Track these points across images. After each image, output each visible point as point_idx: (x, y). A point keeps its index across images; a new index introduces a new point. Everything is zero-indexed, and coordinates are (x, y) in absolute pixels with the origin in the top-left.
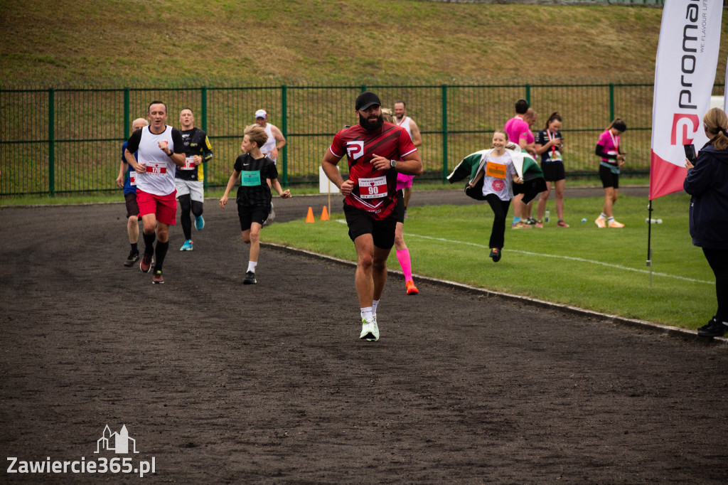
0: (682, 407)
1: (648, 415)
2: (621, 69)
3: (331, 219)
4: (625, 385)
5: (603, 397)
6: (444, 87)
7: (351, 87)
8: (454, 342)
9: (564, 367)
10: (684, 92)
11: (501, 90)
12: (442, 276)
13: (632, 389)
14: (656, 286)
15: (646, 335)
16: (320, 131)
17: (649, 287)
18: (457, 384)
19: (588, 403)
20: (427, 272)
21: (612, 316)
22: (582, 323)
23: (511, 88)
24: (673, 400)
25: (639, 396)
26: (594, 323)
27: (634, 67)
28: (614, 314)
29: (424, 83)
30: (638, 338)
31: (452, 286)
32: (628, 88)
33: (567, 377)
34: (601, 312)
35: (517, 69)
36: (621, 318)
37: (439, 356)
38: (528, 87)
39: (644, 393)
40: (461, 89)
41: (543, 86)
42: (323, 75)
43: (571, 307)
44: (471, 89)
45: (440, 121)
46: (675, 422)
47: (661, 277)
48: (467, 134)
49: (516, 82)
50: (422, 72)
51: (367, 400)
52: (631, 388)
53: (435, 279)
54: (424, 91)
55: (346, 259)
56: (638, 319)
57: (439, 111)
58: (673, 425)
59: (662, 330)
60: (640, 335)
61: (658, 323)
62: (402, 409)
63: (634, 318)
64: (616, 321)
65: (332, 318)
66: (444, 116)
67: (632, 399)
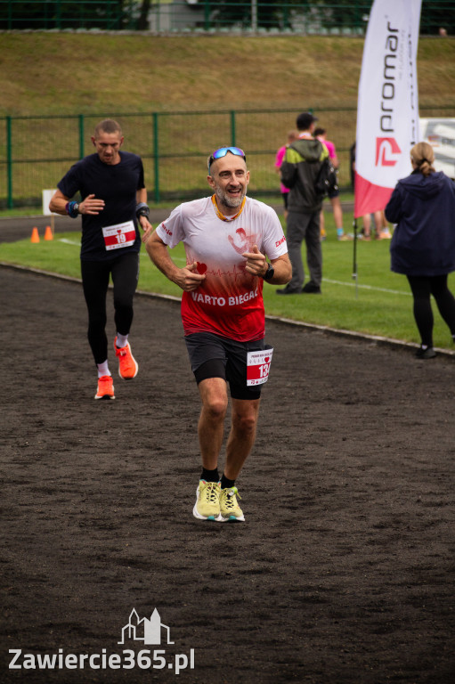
0: (395, 414)
1: (363, 422)
2: (320, 95)
3: (54, 238)
4: (340, 394)
5: (320, 405)
6: (155, 115)
7: (70, 117)
8: (175, 353)
9: (280, 376)
10: (384, 117)
11: (208, 117)
12: (160, 291)
13: (346, 398)
14: (362, 299)
15: (355, 346)
16: (42, 157)
17: (354, 299)
18: (181, 394)
19: (306, 411)
20: (146, 287)
21: (322, 327)
22: (294, 335)
23: (217, 116)
24: (385, 408)
25: (353, 404)
26: (305, 334)
27: (330, 93)
28: (324, 325)
29: (136, 111)
30: (348, 348)
31: (169, 300)
32: (326, 112)
33: (284, 386)
34: (312, 323)
35: (221, 97)
36: (331, 329)
37: (162, 367)
38: (232, 113)
39: (358, 401)
40: (171, 117)
41: (246, 112)
42: (44, 106)
43: (283, 320)
44: (180, 117)
45: (151, 145)
46: (389, 429)
47: (366, 290)
48: (177, 158)
49: (220, 108)
50: (135, 101)
51: (99, 410)
52: (346, 396)
53: (154, 294)
54: (136, 119)
55: (71, 276)
56: (348, 329)
57: (151, 137)
58: (388, 432)
59: (370, 341)
60: (350, 346)
61: (366, 333)
62: (132, 418)
63: (343, 328)
64: (326, 332)
65: (61, 332)
66: (156, 142)
67: (347, 406)
